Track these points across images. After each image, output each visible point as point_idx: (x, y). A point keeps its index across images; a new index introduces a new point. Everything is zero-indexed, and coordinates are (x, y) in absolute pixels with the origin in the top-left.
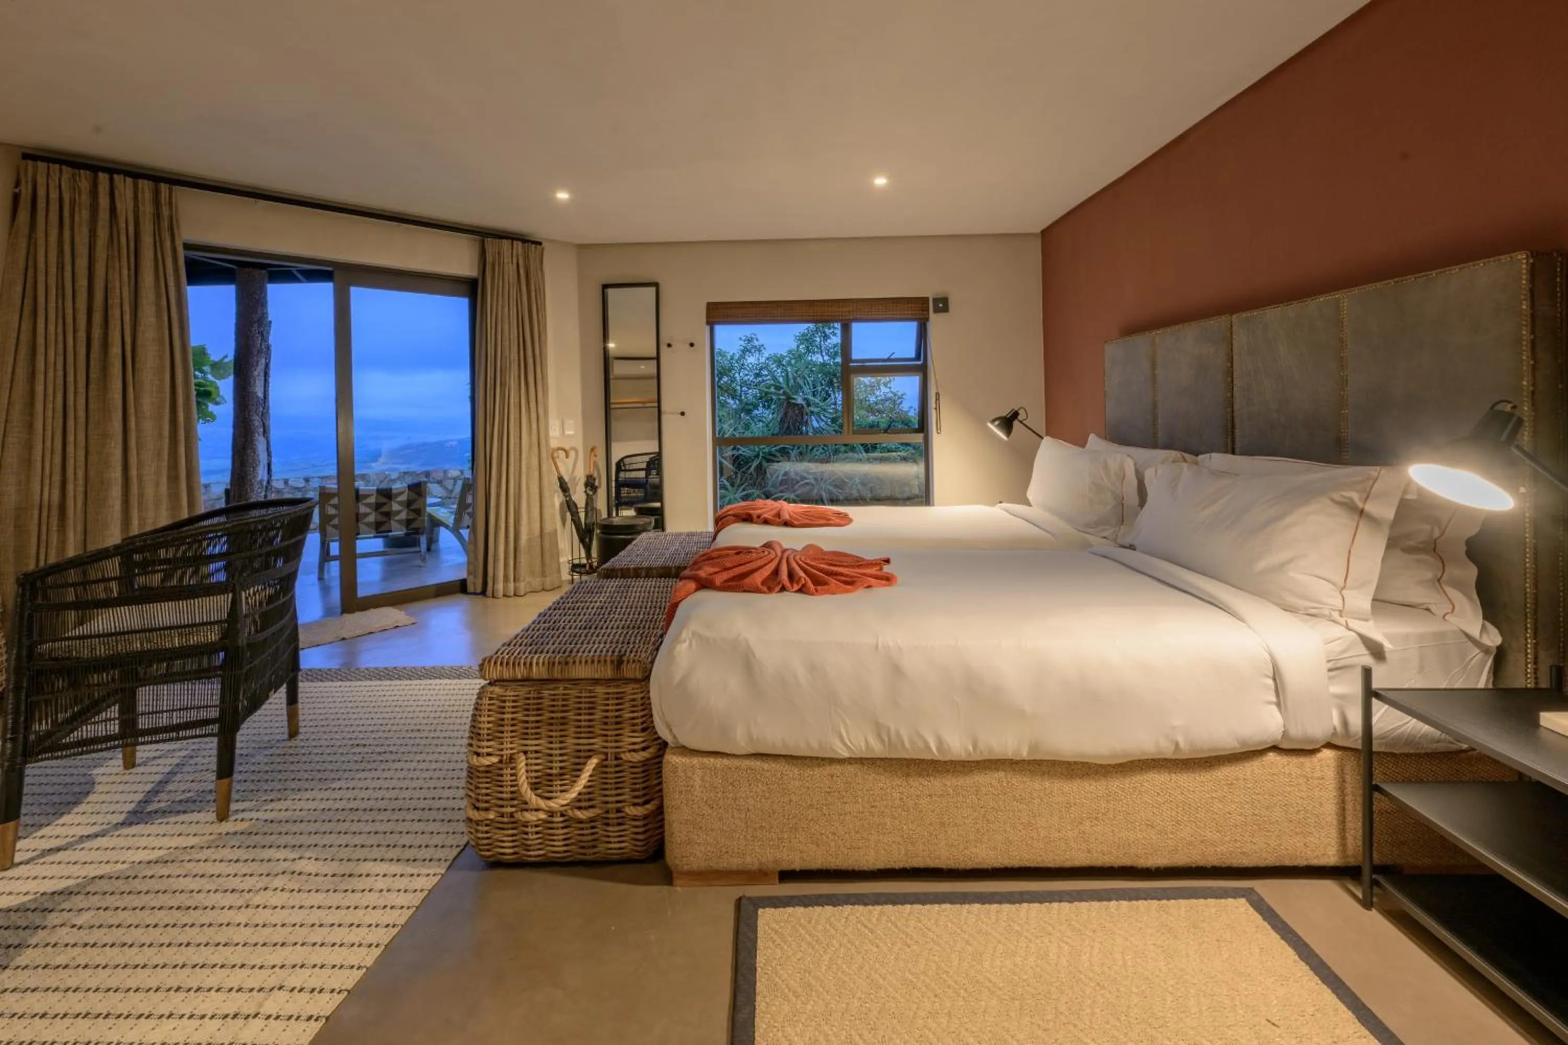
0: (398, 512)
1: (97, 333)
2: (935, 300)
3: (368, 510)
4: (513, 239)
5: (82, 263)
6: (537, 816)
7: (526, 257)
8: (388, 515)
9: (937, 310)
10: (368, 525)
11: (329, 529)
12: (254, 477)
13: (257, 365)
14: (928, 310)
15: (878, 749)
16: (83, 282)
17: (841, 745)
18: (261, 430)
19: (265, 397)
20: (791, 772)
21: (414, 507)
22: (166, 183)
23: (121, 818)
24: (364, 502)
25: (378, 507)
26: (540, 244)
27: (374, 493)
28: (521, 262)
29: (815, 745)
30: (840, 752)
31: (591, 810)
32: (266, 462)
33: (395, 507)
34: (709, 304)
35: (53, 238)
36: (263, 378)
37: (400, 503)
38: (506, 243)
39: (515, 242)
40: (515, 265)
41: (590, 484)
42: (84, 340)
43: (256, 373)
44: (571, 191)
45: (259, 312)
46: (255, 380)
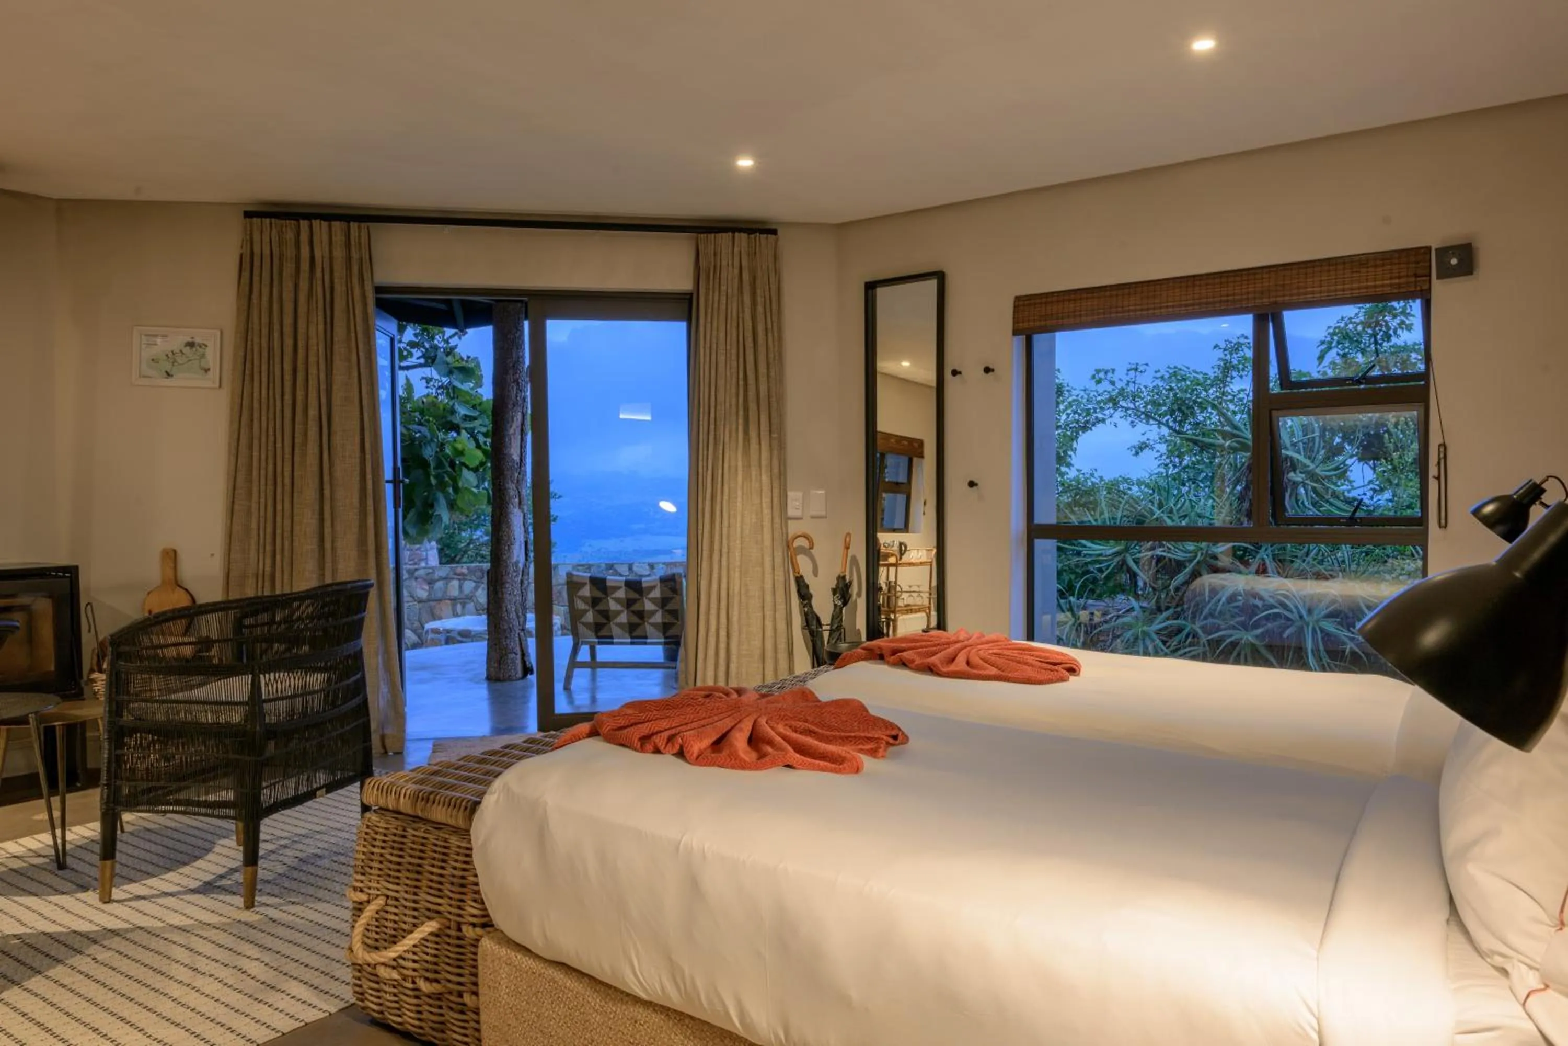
0: (653, 613)
1: (300, 394)
2: (1443, 252)
3: (619, 607)
4: (734, 230)
5: (288, 320)
6: (389, 974)
7: (752, 255)
8: (641, 615)
9: (1446, 273)
10: (620, 625)
11: (582, 629)
12: (509, 557)
13: (513, 421)
14: (1430, 275)
15: (675, 1000)
16: (289, 342)
17: (632, 976)
18: (517, 500)
19: (521, 460)
20: (594, 999)
21: (670, 607)
22: (354, 221)
23: (194, 884)
24: (614, 596)
25: (629, 603)
26: (774, 232)
27: (623, 584)
28: (745, 263)
29: (607, 968)
30: (634, 988)
31: (435, 985)
32: (522, 540)
33: (649, 606)
34: (1018, 299)
35: (265, 298)
36: (519, 437)
37: (653, 600)
38: (725, 238)
39: (737, 234)
40: (736, 271)
41: (842, 591)
42: (290, 402)
43: (511, 431)
44: (757, 156)
45: (514, 355)
46: (510, 440)
